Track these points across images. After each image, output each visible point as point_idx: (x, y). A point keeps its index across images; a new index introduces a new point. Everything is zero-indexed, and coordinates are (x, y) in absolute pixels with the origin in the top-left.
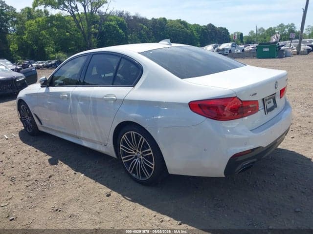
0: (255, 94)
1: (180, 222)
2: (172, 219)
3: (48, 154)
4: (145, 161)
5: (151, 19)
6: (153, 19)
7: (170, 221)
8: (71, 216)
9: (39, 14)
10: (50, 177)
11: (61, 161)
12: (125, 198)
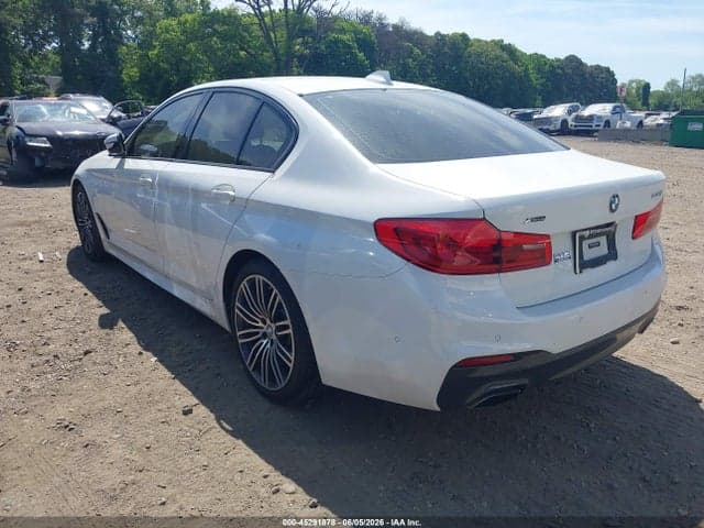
0: (541, 218)
1: (315, 500)
2: (301, 490)
3: (106, 303)
4: (279, 348)
5: (433, 34)
6: (438, 34)
7: (293, 493)
8: (87, 445)
9: (189, 7)
10: (87, 353)
11: (124, 322)
12: (220, 424)
